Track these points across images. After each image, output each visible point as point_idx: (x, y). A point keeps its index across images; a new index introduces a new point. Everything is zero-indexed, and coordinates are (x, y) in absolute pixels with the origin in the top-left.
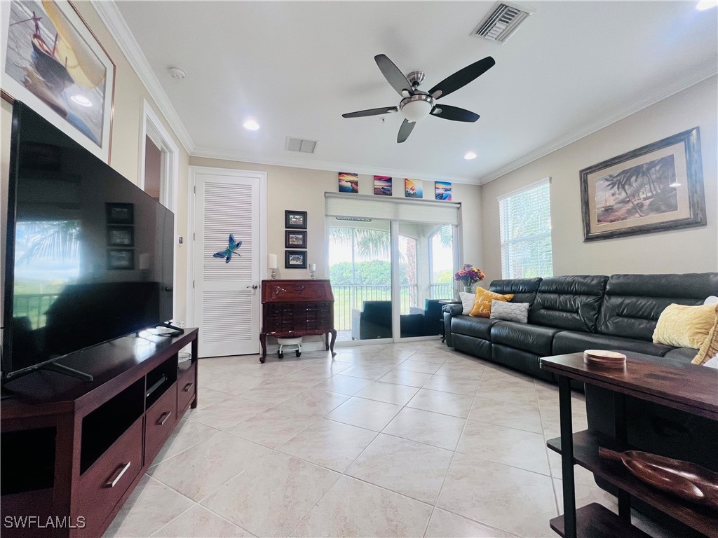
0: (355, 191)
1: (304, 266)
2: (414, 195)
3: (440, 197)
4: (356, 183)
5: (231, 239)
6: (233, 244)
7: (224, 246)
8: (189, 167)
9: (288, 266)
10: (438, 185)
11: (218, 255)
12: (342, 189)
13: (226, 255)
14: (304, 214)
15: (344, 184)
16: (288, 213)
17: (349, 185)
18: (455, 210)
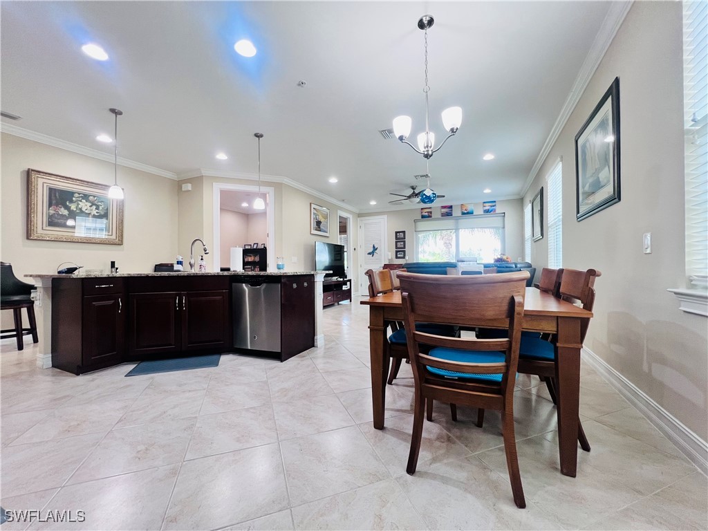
0: (430, 217)
1: (404, 257)
2: (468, 213)
3: (487, 211)
4: (431, 213)
5: (374, 247)
6: (375, 249)
7: (371, 250)
8: (358, 219)
9: (397, 257)
10: (485, 205)
11: (369, 254)
12: (423, 217)
13: (372, 253)
14: (404, 232)
15: (424, 214)
16: (397, 233)
17: (427, 214)
18: (502, 218)
